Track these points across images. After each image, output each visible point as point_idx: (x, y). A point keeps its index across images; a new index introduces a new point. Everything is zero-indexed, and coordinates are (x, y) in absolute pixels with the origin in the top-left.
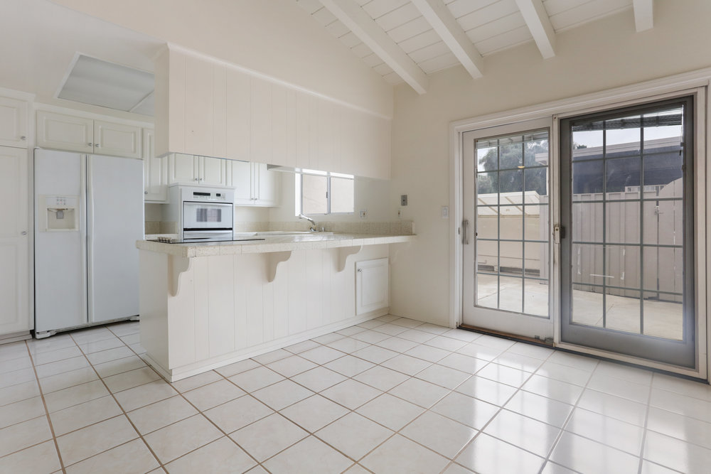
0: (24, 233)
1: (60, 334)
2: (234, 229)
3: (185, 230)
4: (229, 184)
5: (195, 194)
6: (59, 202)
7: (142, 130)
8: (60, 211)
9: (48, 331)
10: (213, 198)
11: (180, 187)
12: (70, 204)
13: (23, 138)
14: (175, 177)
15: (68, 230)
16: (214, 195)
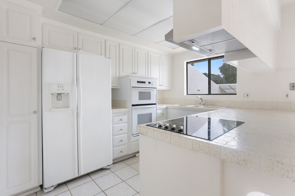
0: (35, 112)
1: (59, 185)
2: (157, 104)
3: (133, 105)
4: (149, 76)
5: (138, 82)
6: (59, 88)
7: (105, 41)
8: (59, 94)
9: (52, 186)
10: (146, 85)
11: (130, 78)
12: (66, 90)
13: (34, 39)
14: (123, 71)
15: (65, 109)
16: (147, 83)
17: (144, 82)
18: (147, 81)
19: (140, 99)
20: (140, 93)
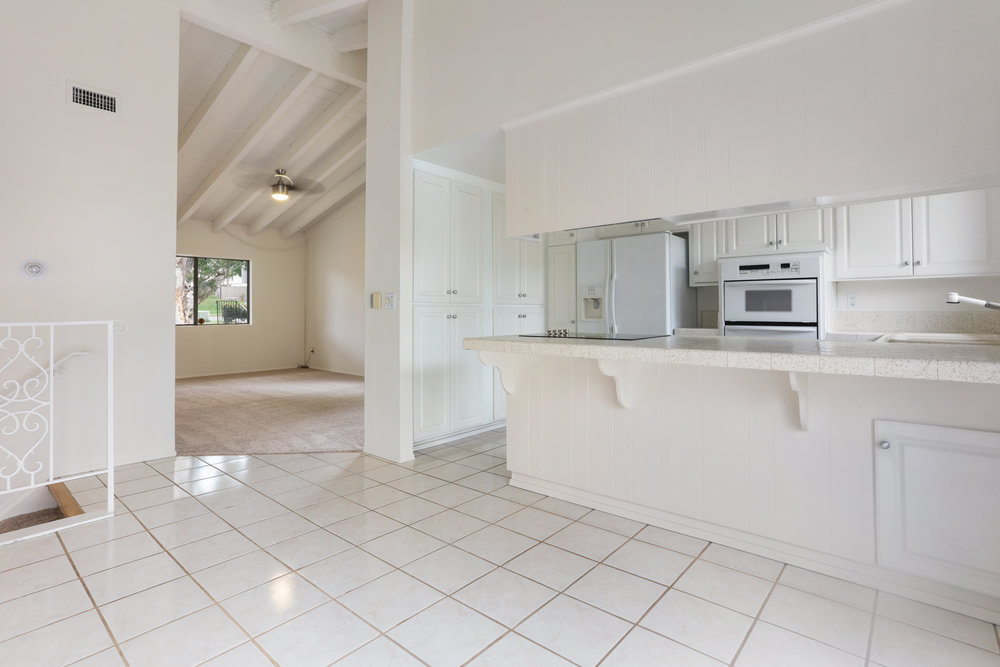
0: (573, 322)
2: (820, 324)
3: (727, 323)
5: (742, 268)
6: (591, 292)
8: (595, 300)
10: (775, 272)
11: (719, 262)
15: (597, 320)
16: (776, 267)
17: (767, 267)
18: (775, 262)
19: (749, 308)
20: (750, 295)
